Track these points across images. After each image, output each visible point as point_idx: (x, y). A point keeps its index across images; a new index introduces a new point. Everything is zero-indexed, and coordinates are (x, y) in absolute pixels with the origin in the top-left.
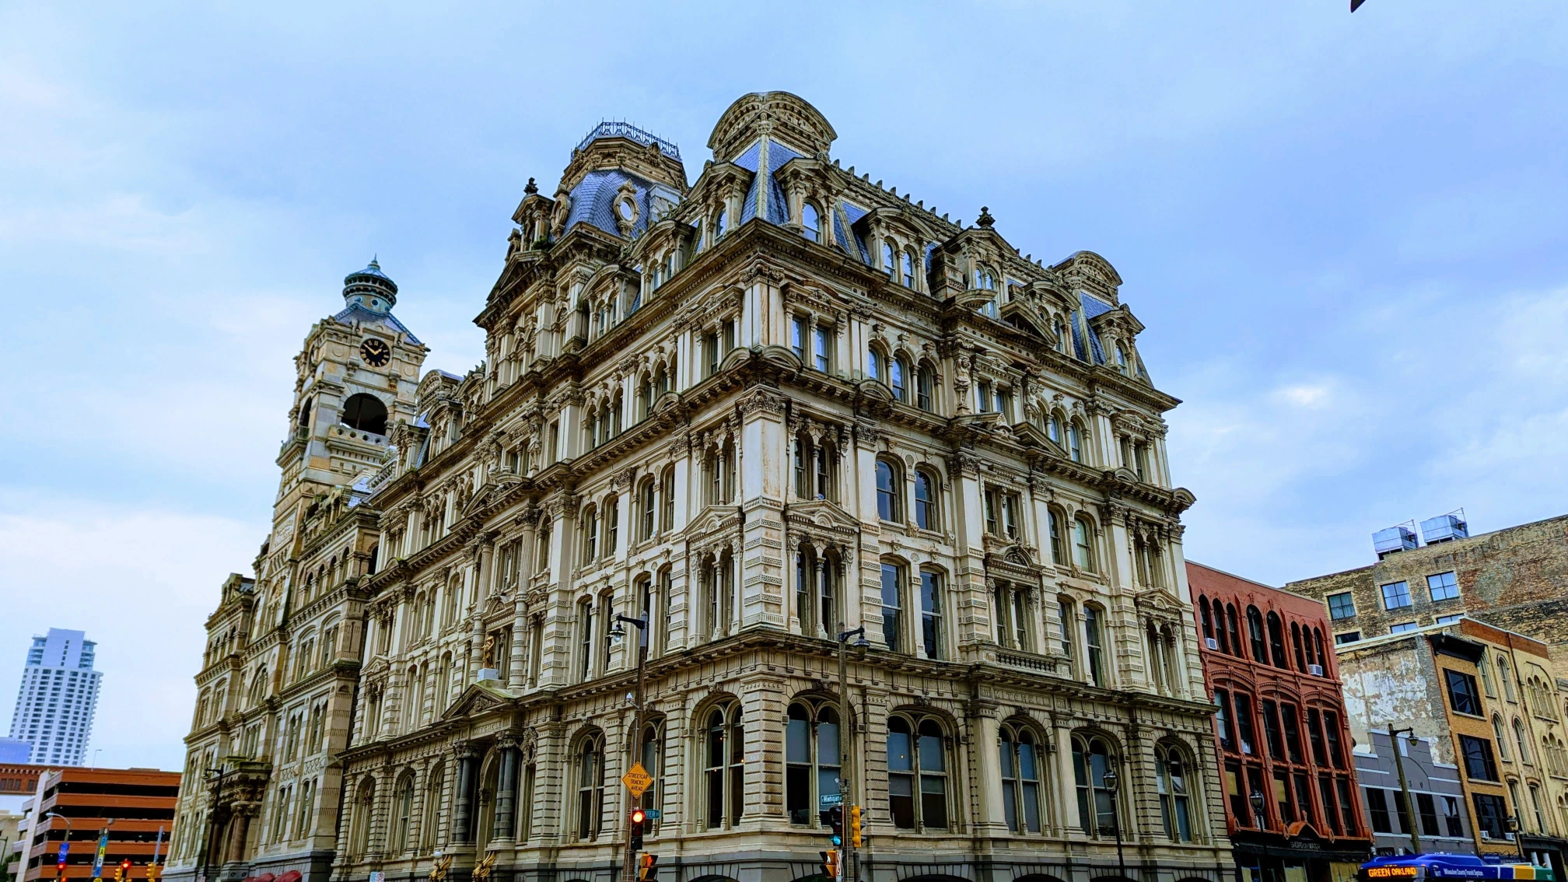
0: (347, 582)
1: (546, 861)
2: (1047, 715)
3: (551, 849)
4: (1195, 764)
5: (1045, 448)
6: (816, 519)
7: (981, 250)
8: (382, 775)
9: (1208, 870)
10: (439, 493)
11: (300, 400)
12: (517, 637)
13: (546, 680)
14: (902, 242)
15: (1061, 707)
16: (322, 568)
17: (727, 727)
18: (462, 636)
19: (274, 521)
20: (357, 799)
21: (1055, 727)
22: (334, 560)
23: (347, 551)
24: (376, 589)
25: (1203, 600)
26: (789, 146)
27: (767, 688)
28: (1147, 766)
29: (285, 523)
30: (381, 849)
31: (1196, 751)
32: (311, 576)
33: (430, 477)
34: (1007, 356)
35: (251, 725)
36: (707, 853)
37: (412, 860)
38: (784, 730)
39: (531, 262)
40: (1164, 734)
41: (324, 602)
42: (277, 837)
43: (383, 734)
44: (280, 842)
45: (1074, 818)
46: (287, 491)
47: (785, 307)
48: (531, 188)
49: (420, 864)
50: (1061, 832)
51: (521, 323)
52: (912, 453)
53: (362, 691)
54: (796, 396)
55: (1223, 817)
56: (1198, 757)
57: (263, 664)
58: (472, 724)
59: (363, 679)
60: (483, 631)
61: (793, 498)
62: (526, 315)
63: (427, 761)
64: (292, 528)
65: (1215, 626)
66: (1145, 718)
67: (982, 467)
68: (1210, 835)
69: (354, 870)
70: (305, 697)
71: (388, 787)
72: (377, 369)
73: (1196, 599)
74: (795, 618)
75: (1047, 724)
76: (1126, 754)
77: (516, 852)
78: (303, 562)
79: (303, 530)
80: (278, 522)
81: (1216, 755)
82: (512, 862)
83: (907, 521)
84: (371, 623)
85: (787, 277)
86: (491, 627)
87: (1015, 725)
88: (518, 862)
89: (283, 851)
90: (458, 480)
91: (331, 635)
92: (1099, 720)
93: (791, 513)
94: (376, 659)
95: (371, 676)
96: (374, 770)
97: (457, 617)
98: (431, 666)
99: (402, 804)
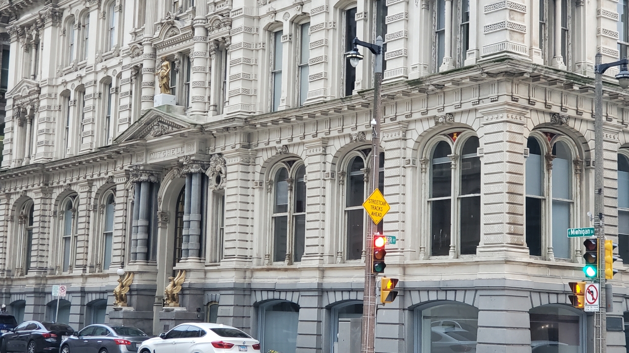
1: (241, 281)
3: (245, 270)
8: (41, 195)
12: (196, 63)
13: (234, 106)
17: (455, 158)
18: (127, 61)
20: (12, 217)
27: (510, 119)
30: (44, 265)
36: (437, 278)
37: (82, 276)
38: (523, 162)
43: (39, 155)
49: (90, 280)
53: (9, 114)
58: (148, 149)
59: (9, 103)
60: (154, 56)
63: (90, 183)
69: (15, 283)
71: (47, 207)
74: (537, 49)
77: (206, 272)
82: (203, 281)
84: (13, 46)
86: (162, 52)
88: (208, 281)
94: (23, 82)
95: (19, 99)
96: (31, 190)
97: (115, 42)
98: (89, 91)
99: (62, 222)
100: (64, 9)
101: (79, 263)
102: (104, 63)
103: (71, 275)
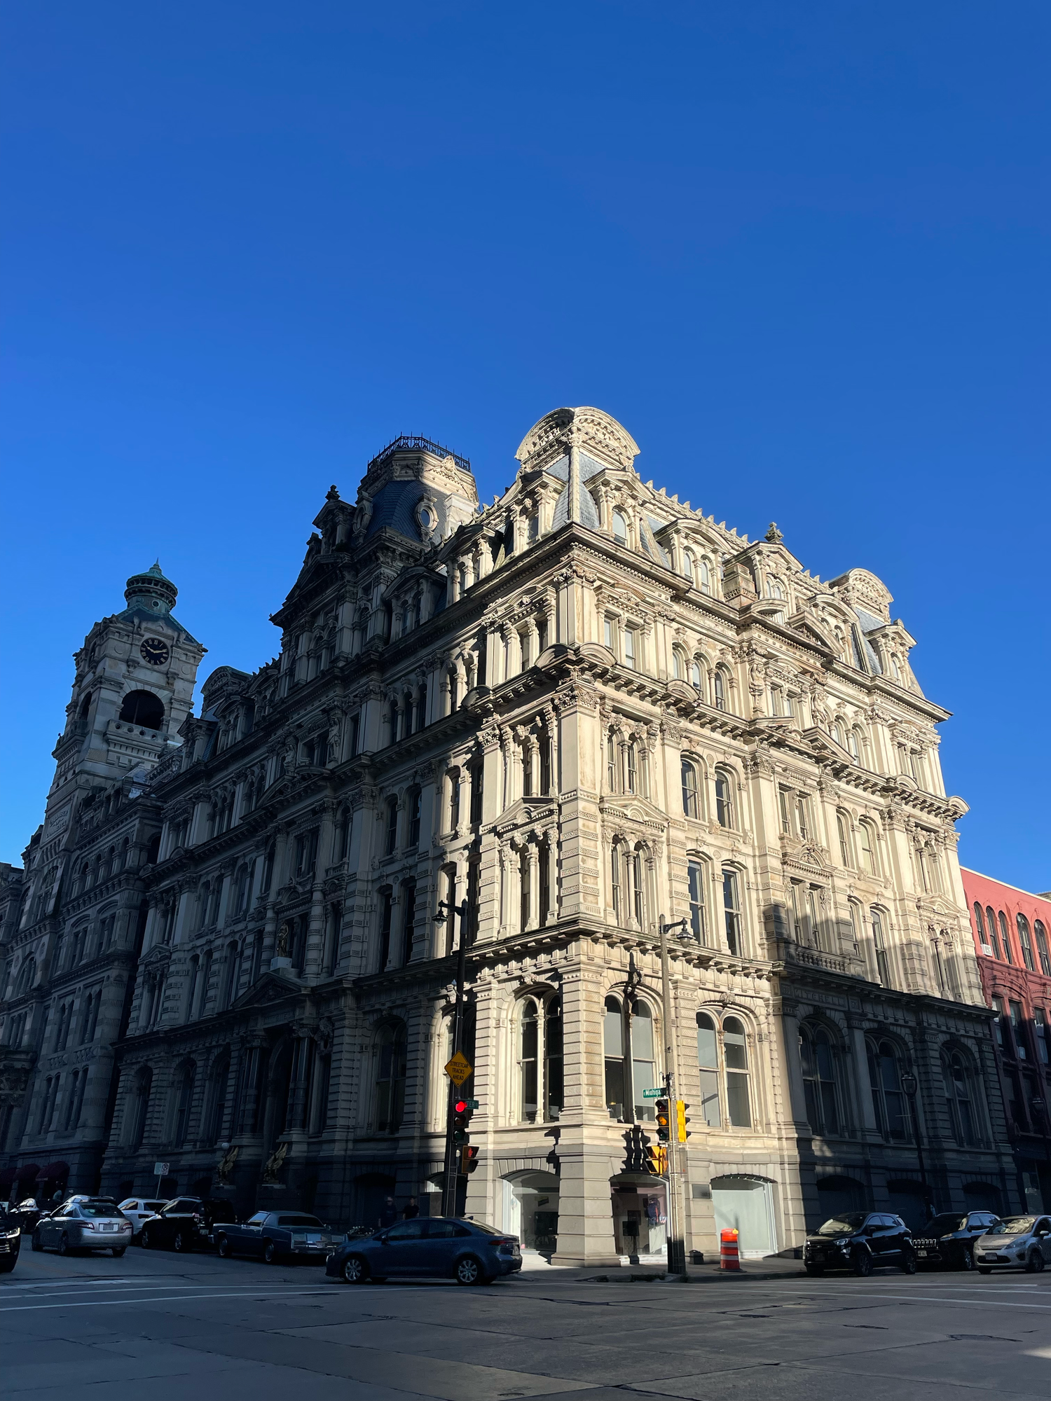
0: (127, 872)
1: (342, 1153)
2: (842, 1015)
3: (346, 1142)
4: (976, 1069)
5: (833, 753)
6: (629, 813)
7: (770, 563)
8: (161, 1065)
9: (991, 1174)
10: (227, 784)
11: (79, 695)
12: (314, 925)
13: (345, 969)
14: (699, 551)
15: (854, 1005)
16: (99, 858)
17: (541, 1017)
18: (251, 926)
19: (46, 812)
21: (850, 1027)
22: (112, 849)
23: (126, 841)
24: (159, 876)
25: (977, 904)
26: (596, 459)
27: (586, 978)
28: (935, 1069)
29: (59, 814)
31: (977, 1055)
32: (86, 866)
33: (218, 769)
34: (797, 663)
35: (16, 1014)
36: (523, 1146)
37: (192, 1152)
38: (601, 1020)
39: (332, 564)
40: (947, 1037)
41: (101, 891)
42: (43, 1128)
43: (163, 1023)
44: (47, 1132)
45: (870, 1122)
46: (62, 782)
47: (597, 606)
48: (332, 495)
50: (859, 1134)
51: (320, 621)
52: (712, 753)
53: (140, 980)
54: (609, 690)
55: (1003, 1122)
56: (978, 1061)
57: (31, 953)
58: (263, 1014)
59: (141, 968)
60: (276, 919)
61: (606, 791)
62: (326, 614)
63: (209, 1050)
64: (67, 818)
65: (988, 932)
66: (931, 1020)
67: (777, 769)
68: (992, 1140)
70: (77, 986)
71: (167, 1076)
72: (156, 667)
73: (972, 906)
74: (610, 909)
75: (843, 1024)
76: (913, 1056)
77: (308, 1144)
78: (78, 852)
79: (77, 820)
80: (50, 813)
81: (995, 1060)
82: (305, 1154)
83: (709, 818)
84: (151, 913)
85: (599, 579)
86: (285, 915)
87: (813, 1025)
89: (50, 1141)
90: (248, 772)
91: (107, 924)
92: (889, 1021)
93: (606, 805)
94: (156, 947)
95: (150, 964)
96: (151, 1059)
97: (244, 907)
98: (216, 955)
99: (179, 1094)
100: (201, 875)
101: (191, 1137)
102: (232, 928)
103: (181, 1151)
